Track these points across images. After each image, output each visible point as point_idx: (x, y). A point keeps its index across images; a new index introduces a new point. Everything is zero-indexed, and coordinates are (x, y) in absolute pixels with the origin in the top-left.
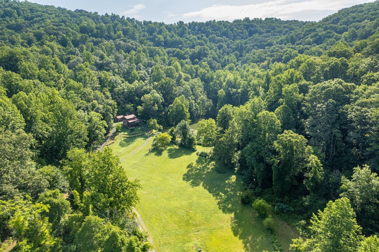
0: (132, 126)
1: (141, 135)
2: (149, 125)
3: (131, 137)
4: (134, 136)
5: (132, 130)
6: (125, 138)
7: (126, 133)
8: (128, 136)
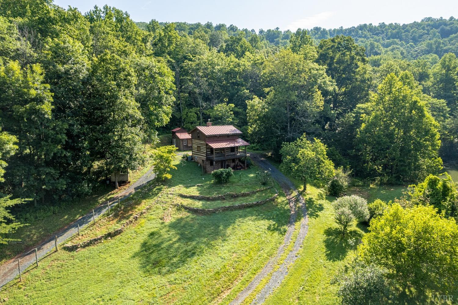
0: (223, 164)
1: (258, 205)
2: (296, 160)
3: (214, 212)
4: (227, 204)
5: (221, 180)
6: (184, 214)
7: (194, 191)
8: (199, 204)
